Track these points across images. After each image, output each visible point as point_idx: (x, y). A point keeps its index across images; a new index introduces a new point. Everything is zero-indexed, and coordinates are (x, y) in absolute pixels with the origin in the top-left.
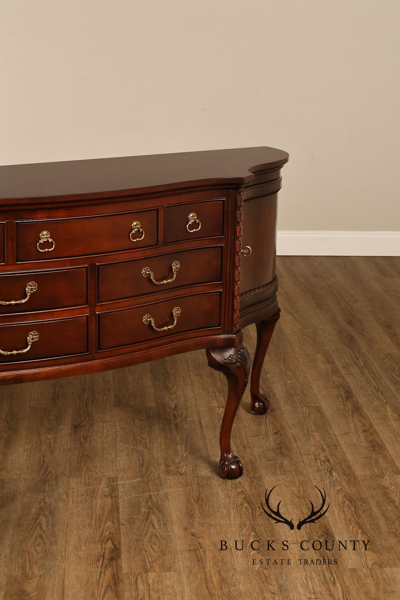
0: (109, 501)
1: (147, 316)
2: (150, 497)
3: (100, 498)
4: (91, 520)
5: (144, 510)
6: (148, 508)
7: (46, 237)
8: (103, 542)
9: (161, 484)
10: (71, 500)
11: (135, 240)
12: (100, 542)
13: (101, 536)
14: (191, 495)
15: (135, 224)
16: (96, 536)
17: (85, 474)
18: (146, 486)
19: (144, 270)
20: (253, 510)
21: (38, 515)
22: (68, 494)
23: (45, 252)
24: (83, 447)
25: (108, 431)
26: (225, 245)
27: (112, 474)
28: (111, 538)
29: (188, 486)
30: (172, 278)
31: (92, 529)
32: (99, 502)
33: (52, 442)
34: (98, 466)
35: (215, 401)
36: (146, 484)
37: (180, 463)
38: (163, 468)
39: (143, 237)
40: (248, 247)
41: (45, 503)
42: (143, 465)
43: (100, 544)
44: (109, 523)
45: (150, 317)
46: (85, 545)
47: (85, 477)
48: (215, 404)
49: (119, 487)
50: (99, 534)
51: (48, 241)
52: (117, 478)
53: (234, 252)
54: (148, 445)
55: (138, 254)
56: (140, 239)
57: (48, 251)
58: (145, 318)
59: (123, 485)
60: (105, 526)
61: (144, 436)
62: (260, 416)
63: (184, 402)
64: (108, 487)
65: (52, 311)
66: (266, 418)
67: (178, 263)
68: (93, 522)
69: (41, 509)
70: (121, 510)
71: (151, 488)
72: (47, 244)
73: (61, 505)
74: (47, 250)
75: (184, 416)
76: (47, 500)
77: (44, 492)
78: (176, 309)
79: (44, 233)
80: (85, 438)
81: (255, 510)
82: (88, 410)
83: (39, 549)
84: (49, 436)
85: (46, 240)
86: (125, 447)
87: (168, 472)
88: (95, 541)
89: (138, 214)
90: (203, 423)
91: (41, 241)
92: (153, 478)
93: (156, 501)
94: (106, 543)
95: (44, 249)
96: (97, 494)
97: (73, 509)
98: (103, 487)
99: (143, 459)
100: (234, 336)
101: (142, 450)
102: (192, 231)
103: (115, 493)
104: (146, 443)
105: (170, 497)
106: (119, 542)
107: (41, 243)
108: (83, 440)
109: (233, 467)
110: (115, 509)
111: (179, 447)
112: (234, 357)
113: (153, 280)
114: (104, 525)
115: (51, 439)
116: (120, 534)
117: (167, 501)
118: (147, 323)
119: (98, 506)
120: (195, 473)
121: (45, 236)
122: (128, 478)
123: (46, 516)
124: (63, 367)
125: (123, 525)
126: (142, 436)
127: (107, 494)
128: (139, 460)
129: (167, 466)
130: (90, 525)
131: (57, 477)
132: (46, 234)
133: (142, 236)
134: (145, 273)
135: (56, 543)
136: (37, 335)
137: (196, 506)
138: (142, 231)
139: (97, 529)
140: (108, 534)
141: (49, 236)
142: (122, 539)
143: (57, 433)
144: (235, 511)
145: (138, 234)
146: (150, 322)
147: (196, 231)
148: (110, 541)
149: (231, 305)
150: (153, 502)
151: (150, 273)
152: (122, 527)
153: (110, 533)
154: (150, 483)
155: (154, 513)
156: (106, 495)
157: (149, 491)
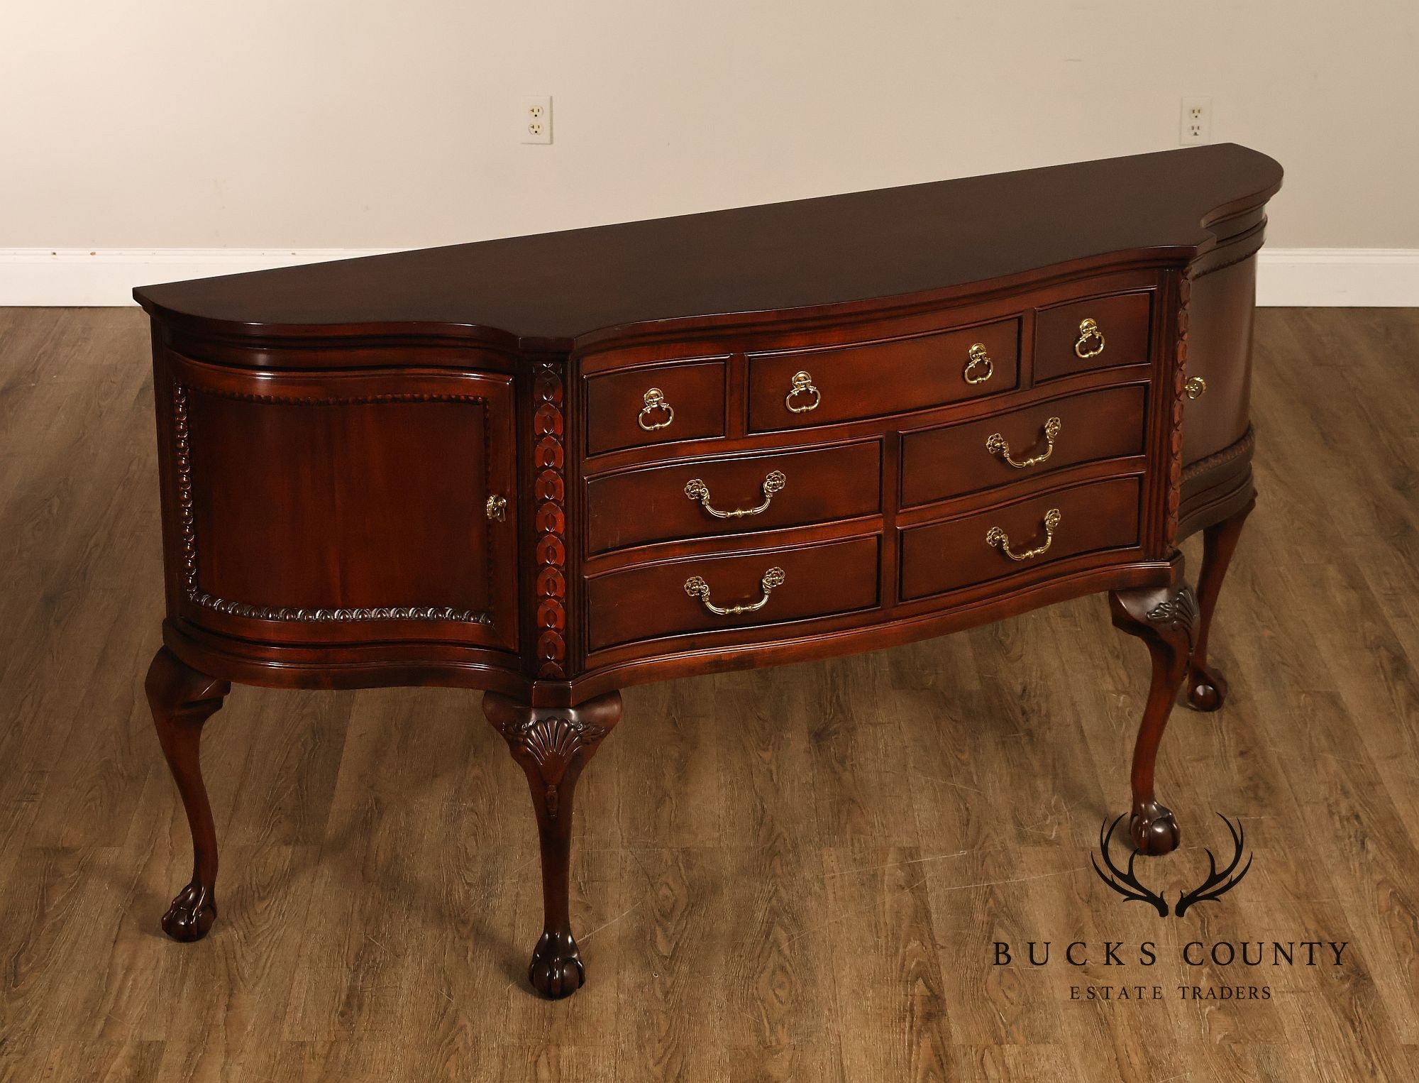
0: (907, 897)
1: (995, 530)
2: (991, 891)
3: (889, 891)
4: (878, 937)
5: (980, 917)
6: (988, 915)
7: (805, 384)
8: (907, 981)
9: (1010, 862)
10: (831, 896)
11: (975, 381)
12: (900, 981)
13: (902, 970)
14: (1074, 887)
15: (975, 348)
16: (891, 969)
17: (852, 839)
18: (980, 868)
19: (992, 439)
20: (1203, 922)
21: (771, 924)
22: (822, 882)
23: (802, 412)
24: (840, 780)
25: (886, 745)
26: (1153, 380)
27: (906, 842)
28: (921, 974)
29: (1066, 868)
30: (1044, 453)
31: (882, 954)
32: (888, 898)
33: (773, 768)
34: (876, 824)
35: (1109, 680)
36: (980, 863)
37: (1045, 817)
38: (1010, 827)
39: (990, 374)
40: (1198, 379)
41: (780, 900)
42: (968, 820)
43: (901, 986)
44: (914, 945)
45: (1000, 532)
46: (872, 987)
47: (853, 845)
48: (1108, 685)
49: (926, 869)
50: (896, 965)
51: (808, 391)
52: (917, 849)
53: (1171, 393)
54: (975, 778)
55: (981, 408)
56: (984, 379)
57: (808, 411)
58: (990, 534)
59: (933, 864)
60: (907, 949)
61: (965, 757)
62: (1207, 714)
63: (1041, 679)
64: (902, 867)
65: (812, 528)
66: (1221, 719)
67: (1057, 421)
68: (882, 941)
69: (774, 912)
70: (934, 916)
71: (991, 872)
72: (806, 397)
73: (812, 904)
74: (804, 408)
75: (1043, 712)
76: (783, 892)
77: (774, 876)
78: (1050, 514)
79: (801, 375)
80: (842, 761)
81: (1208, 922)
82: (838, 697)
83: (782, 994)
84: (767, 755)
85: (804, 389)
86: (927, 782)
87: (1022, 838)
88: (891, 980)
89: (979, 329)
90: (1085, 727)
91: (795, 392)
92: (991, 849)
93: (1004, 902)
94: (913, 983)
95: (800, 407)
96: (883, 881)
97: (838, 913)
98: (891, 869)
99: (967, 809)
100: (1168, 564)
101: (962, 789)
102: (1087, 356)
103: (918, 881)
104: (970, 773)
105: (1031, 891)
106: (940, 983)
107: (794, 395)
108: (836, 765)
109: (1159, 830)
110: (922, 914)
111: (1038, 782)
112: (1168, 608)
113: (1008, 459)
114: (905, 947)
115: (770, 762)
116: (939, 967)
117: (1026, 900)
118: (994, 544)
119: (887, 906)
120: (1078, 841)
121: (802, 381)
122: (941, 851)
123: (786, 929)
124: (831, 637)
125: (943, 947)
126: (959, 756)
127: (903, 884)
128: (958, 810)
129: (1019, 824)
130: (876, 947)
131: (795, 846)
132: (804, 377)
133: (988, 372)
134: (993, 445)
135: (814, 982)
136: (782, 573)
137: (1087, 913)
138: (989, 363)
139: (891, 956)
140: (915, 965)
141: (810, 381)
142: (945, 977)
143: (781, 749)
144: (1166, 923)
145: (982, 369)
146: (1001, 541)
147: (1094, 355)
148: (920, 981)
149: (1162, 502)
150: (997, 901)
151: (1002, 446)
152: (940, 952)
153: (918, 963)
154: (988, 860)
155: (1002, 925)
156: (901, 886)
157: (988, 878)
